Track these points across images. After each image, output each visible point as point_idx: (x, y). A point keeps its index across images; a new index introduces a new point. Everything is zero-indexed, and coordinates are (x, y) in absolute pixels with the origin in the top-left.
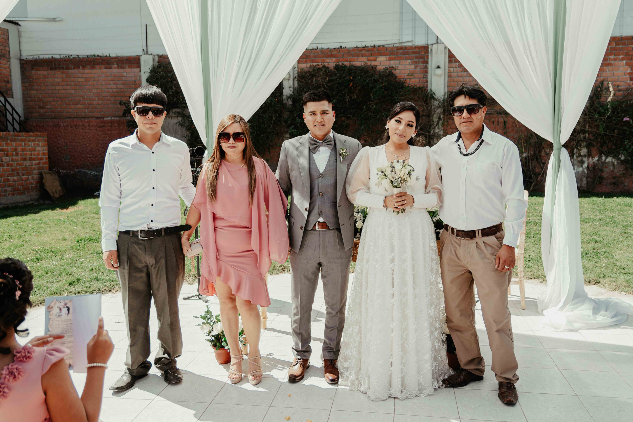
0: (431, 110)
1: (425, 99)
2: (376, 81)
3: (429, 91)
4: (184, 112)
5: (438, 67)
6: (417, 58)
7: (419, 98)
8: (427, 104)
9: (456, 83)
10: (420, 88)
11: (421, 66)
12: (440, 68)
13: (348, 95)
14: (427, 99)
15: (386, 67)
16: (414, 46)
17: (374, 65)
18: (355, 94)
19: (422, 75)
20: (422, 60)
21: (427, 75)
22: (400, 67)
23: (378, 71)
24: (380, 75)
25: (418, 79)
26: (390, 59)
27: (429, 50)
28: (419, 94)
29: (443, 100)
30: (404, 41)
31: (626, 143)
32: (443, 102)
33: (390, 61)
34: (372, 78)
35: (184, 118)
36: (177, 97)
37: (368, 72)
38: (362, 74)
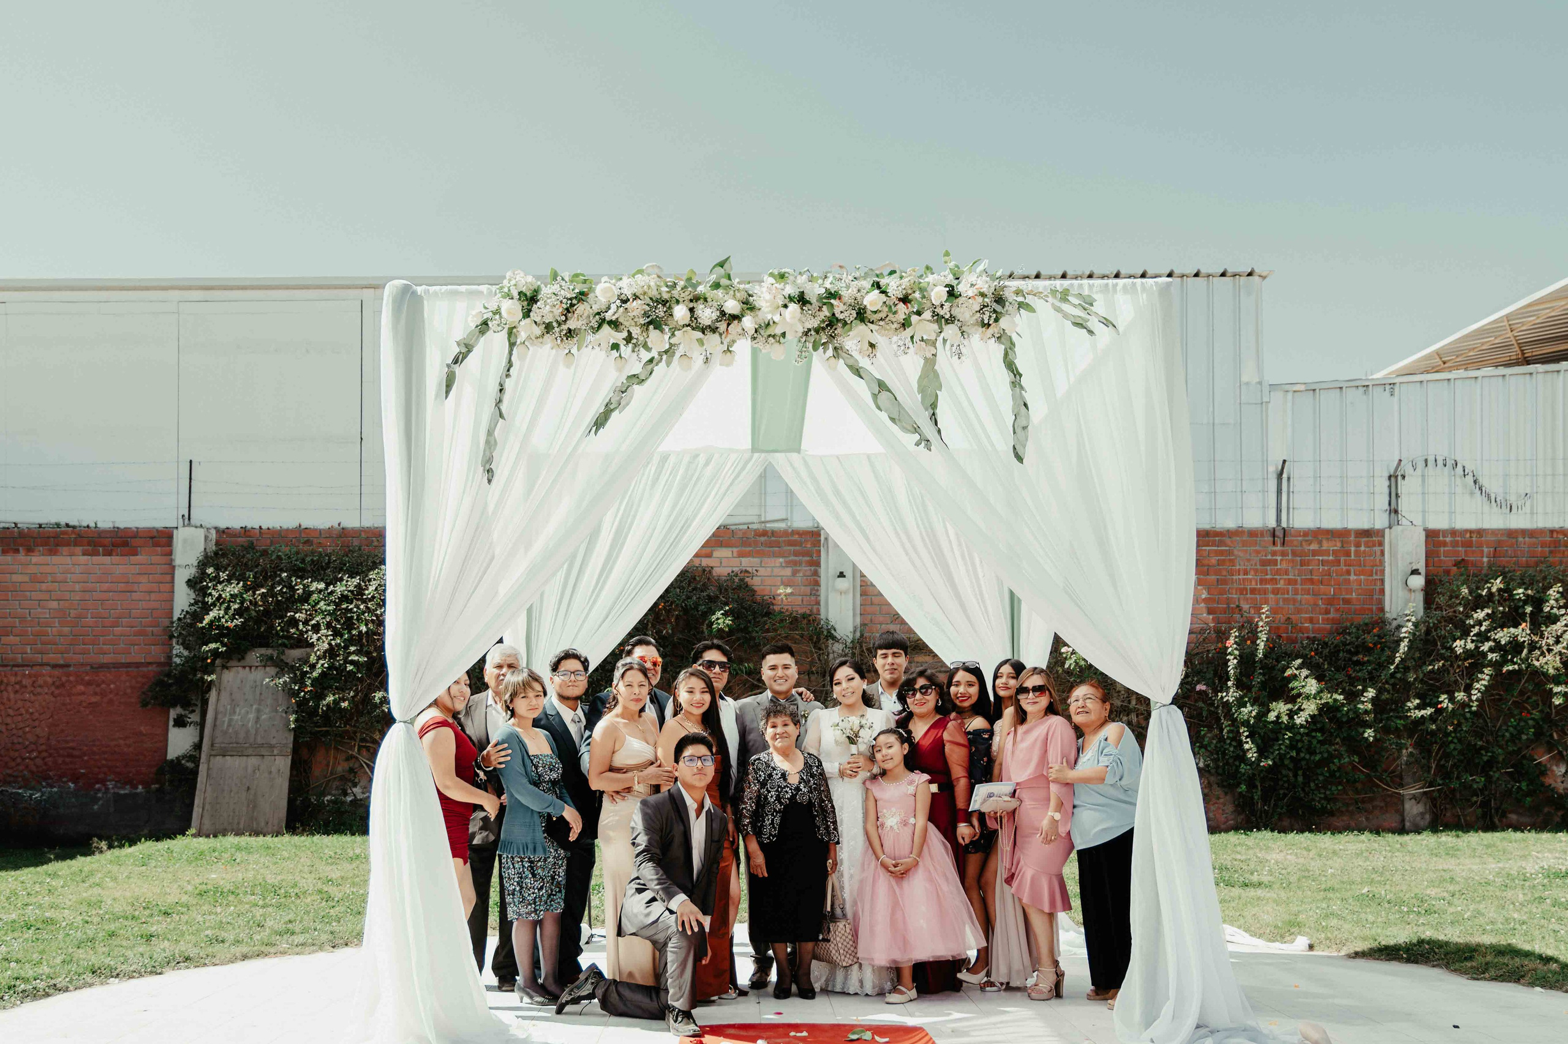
0: (827, 661)
1: (815, 639)
2: (712, 599)
3: (822, 622)
4: (283, 657)
5: (842, 575)
6: (796, 554)
7: (802, 636)
8: (820, 649)
9: (878, 608)
10: (804, 616)
11: (806, 571)
12: (844, 576)
13: (653, 626)
14: (819, 639)
15: (733, 572)
16: (790, 530)
17: (708, 567)
18: (668, 626)
19: (808, 590)
20: (808, 558)
21: (817, 590)
22: (762, 571)
23: (716, 578)
24: (720, 588)
25: (800, 598)
26: (741, 555)
27: (822, 538)
28: (802, 629)
29: (852, 642)
30: (768, 519)
31: (1202, 733)
32: (851, 645)
33: (743, 560)
34: (705, 594)
35: (282, 670)
36: (266, 623)
37: (695, 579)
38: (683, 584)
